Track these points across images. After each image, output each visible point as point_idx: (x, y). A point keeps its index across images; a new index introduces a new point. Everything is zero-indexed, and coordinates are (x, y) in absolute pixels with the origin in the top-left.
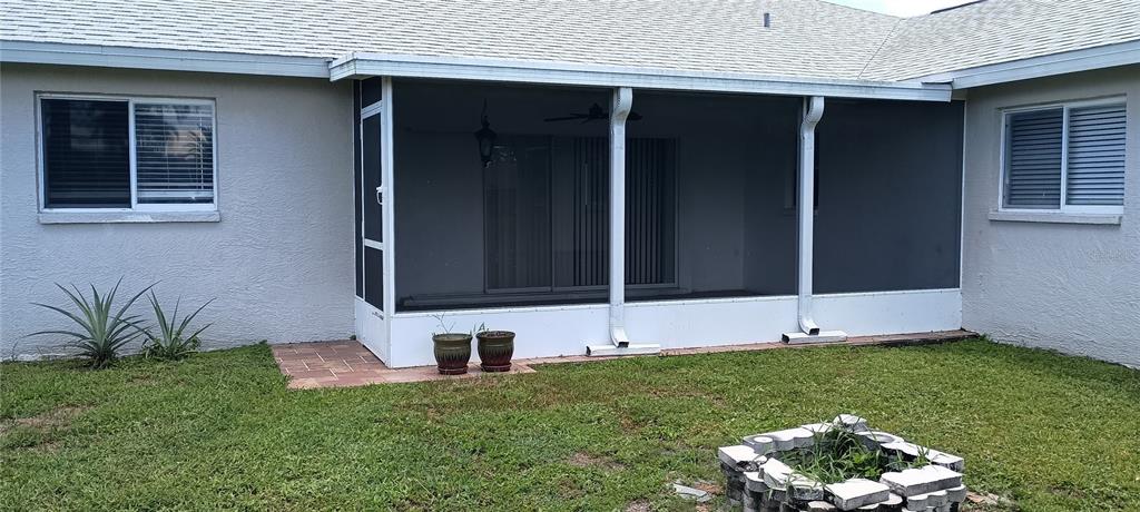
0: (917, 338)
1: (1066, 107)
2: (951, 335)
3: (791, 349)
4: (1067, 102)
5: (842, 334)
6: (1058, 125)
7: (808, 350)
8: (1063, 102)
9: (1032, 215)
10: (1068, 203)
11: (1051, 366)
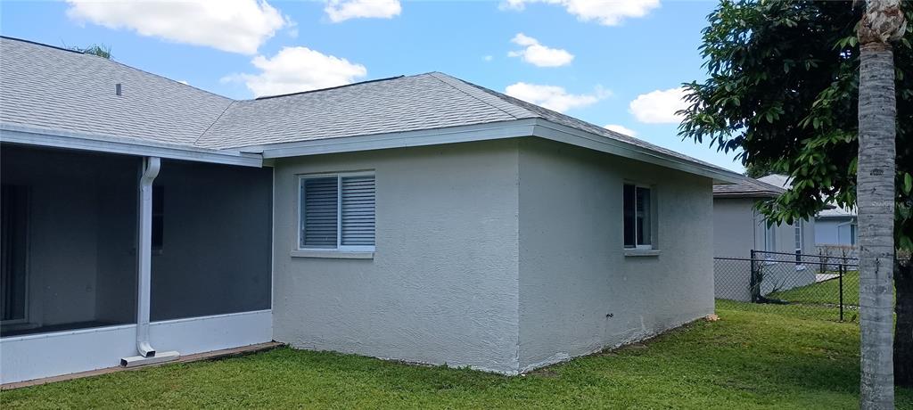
0: (237, 351)
1: (340, 176)
2: (264, 346)
3: (128, 371)
4: (339, 172)
5: (175, 354)
6: (335, 188)
7: (143, 370)
8: (338, 172)
9: (320, 252)
10: (342, 244)
11: (330, 364)
